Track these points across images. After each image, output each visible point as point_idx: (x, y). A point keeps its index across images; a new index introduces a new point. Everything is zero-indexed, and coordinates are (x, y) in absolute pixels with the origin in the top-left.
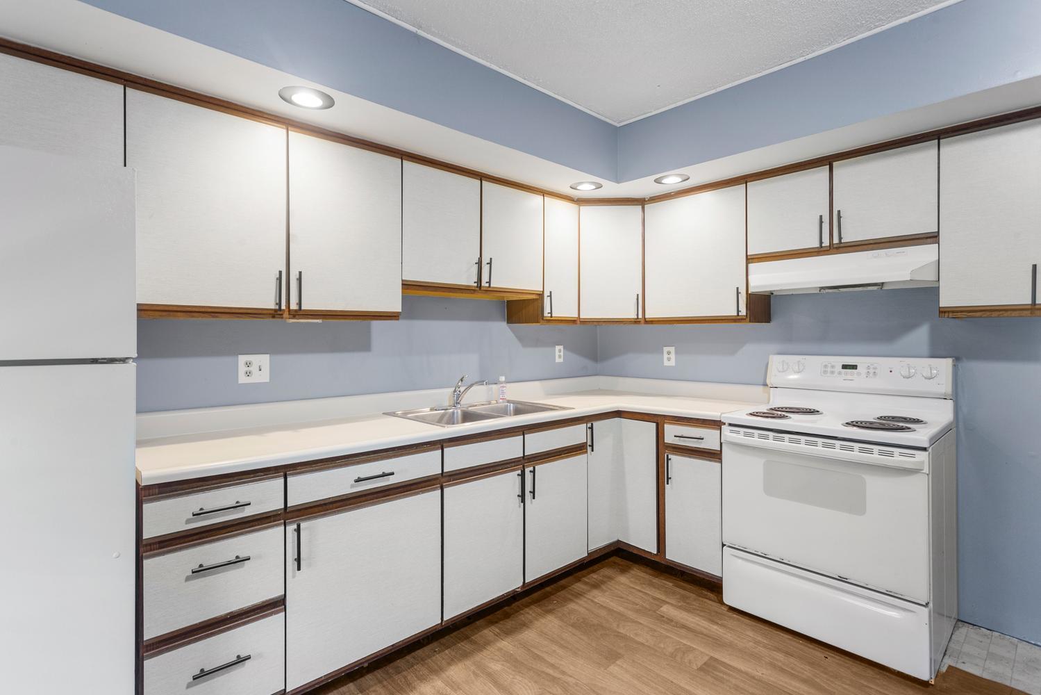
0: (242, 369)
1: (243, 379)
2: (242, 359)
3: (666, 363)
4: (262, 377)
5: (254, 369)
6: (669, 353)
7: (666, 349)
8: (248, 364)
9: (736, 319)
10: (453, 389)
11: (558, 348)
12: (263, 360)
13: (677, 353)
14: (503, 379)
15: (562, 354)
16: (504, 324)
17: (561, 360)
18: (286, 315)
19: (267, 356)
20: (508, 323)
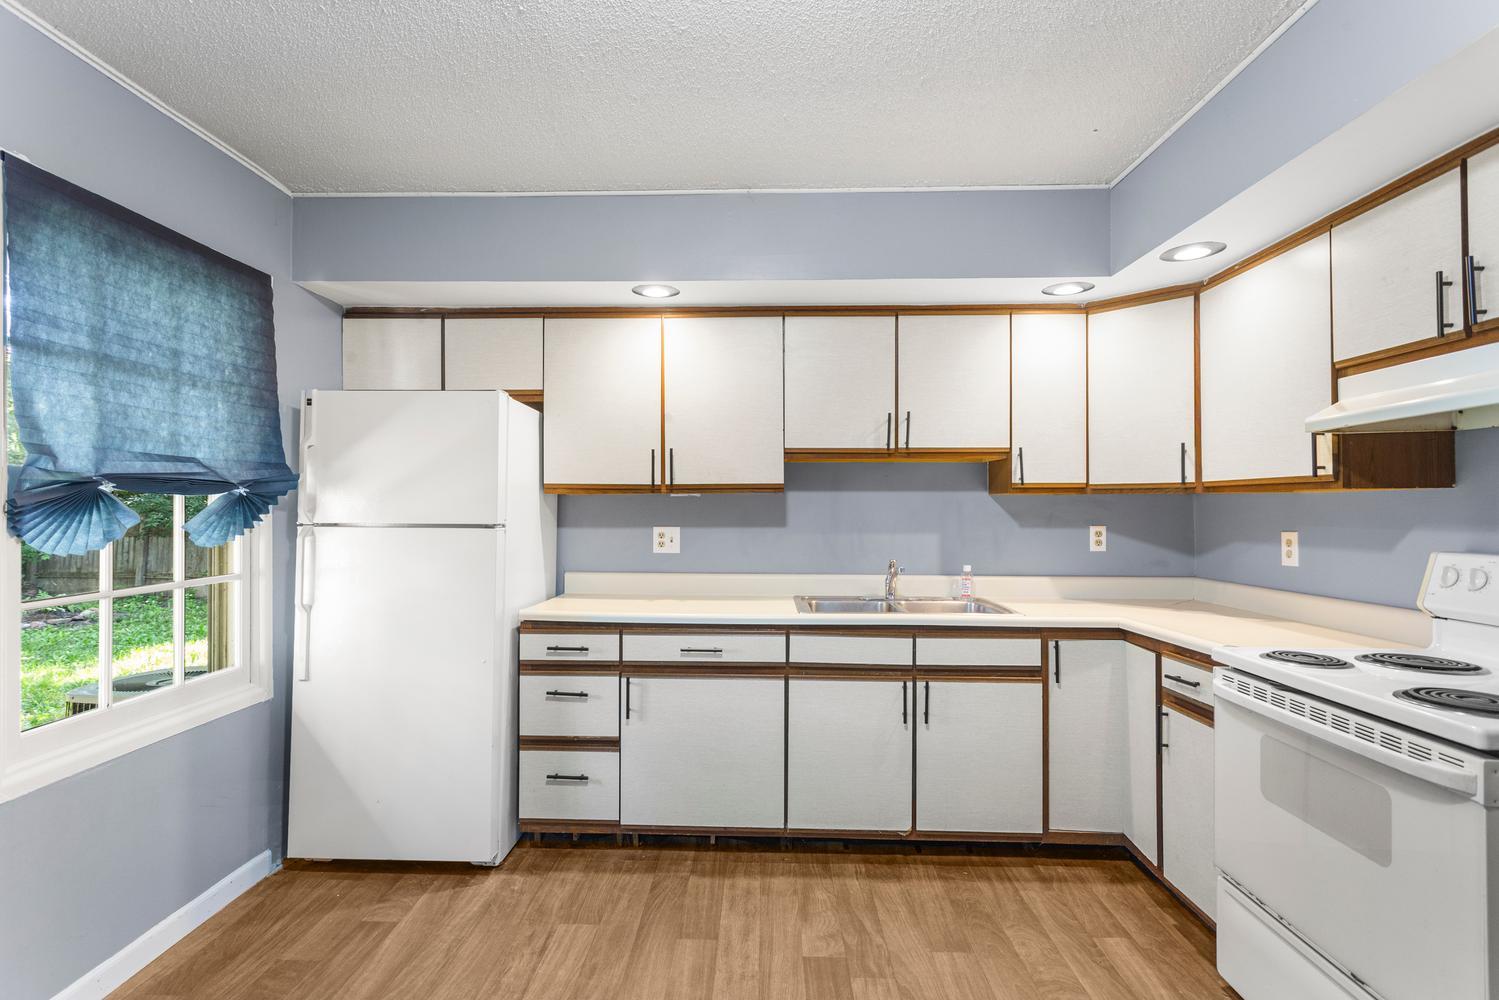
0: (656, 540)
1: (657, 549)
2: (657, 530)
3: (1286, 562)
4: (674, 548)
5: (666, 540)
6: (1289, 543)
7: (1285, 536)
8: (661, 536)
9: (1314, 482)
10: (885, 576)
11: (1093, 530)
12: (674, 533)
13: (1301, 543)
14: (967, 568)
15: (1103, 538)
16: (985, 495)
17: (1103, 548)
18: (664, 490)
19: (678, 529)
20: (990, 493)
